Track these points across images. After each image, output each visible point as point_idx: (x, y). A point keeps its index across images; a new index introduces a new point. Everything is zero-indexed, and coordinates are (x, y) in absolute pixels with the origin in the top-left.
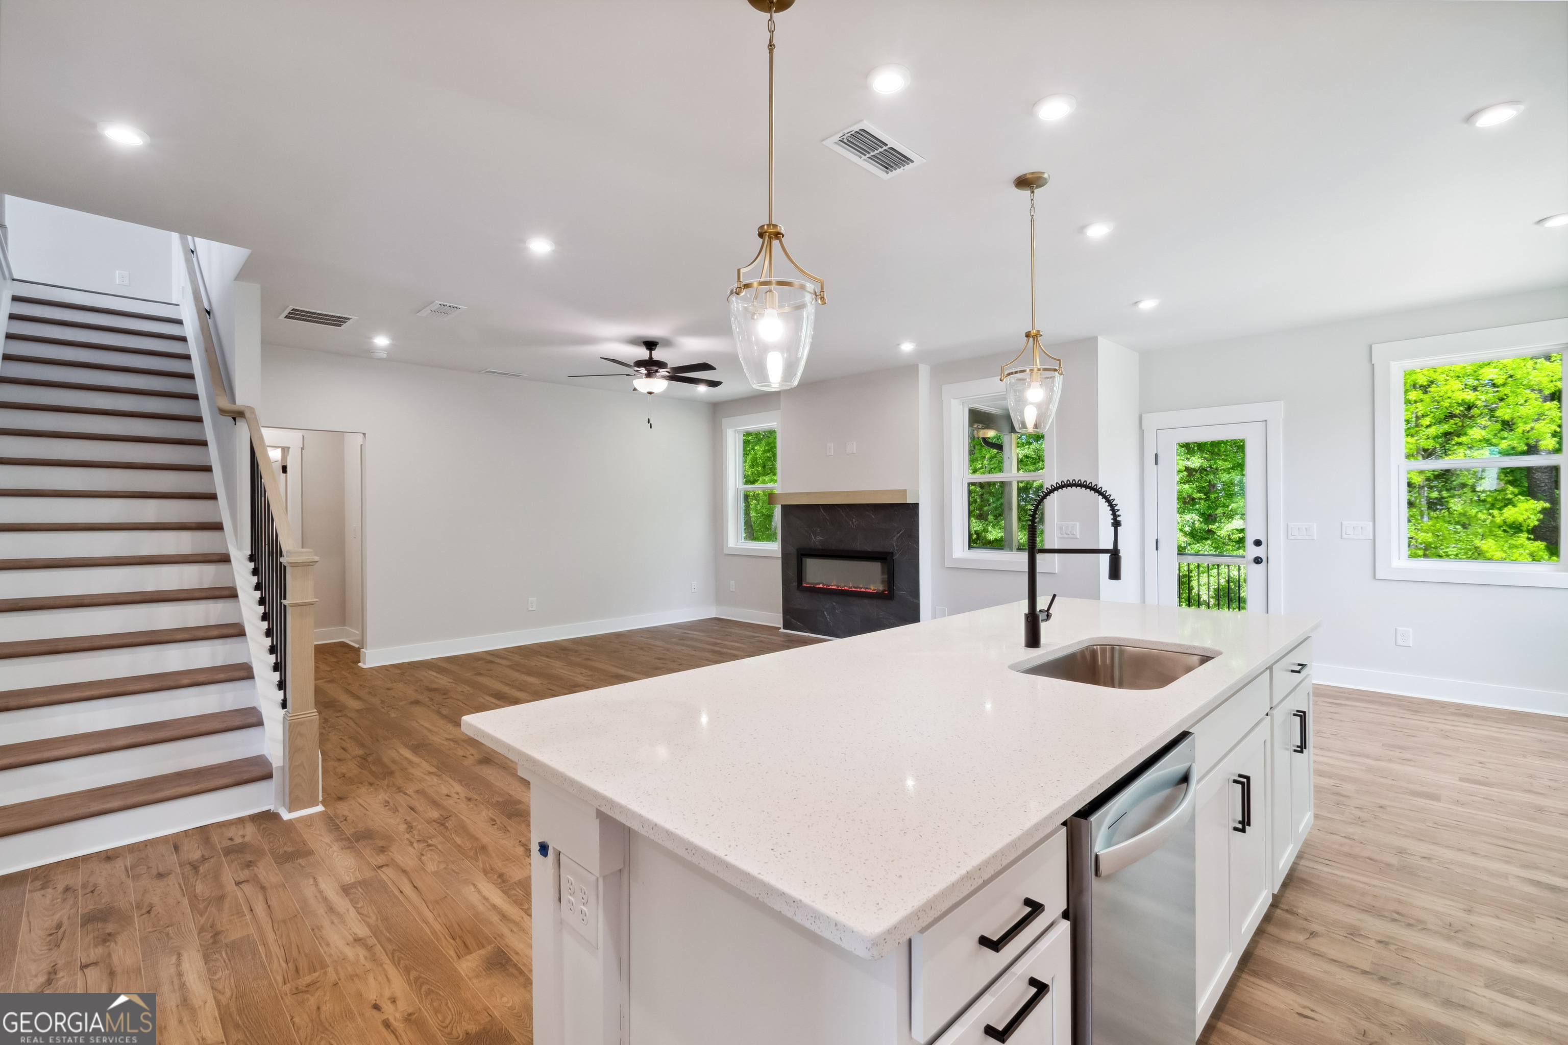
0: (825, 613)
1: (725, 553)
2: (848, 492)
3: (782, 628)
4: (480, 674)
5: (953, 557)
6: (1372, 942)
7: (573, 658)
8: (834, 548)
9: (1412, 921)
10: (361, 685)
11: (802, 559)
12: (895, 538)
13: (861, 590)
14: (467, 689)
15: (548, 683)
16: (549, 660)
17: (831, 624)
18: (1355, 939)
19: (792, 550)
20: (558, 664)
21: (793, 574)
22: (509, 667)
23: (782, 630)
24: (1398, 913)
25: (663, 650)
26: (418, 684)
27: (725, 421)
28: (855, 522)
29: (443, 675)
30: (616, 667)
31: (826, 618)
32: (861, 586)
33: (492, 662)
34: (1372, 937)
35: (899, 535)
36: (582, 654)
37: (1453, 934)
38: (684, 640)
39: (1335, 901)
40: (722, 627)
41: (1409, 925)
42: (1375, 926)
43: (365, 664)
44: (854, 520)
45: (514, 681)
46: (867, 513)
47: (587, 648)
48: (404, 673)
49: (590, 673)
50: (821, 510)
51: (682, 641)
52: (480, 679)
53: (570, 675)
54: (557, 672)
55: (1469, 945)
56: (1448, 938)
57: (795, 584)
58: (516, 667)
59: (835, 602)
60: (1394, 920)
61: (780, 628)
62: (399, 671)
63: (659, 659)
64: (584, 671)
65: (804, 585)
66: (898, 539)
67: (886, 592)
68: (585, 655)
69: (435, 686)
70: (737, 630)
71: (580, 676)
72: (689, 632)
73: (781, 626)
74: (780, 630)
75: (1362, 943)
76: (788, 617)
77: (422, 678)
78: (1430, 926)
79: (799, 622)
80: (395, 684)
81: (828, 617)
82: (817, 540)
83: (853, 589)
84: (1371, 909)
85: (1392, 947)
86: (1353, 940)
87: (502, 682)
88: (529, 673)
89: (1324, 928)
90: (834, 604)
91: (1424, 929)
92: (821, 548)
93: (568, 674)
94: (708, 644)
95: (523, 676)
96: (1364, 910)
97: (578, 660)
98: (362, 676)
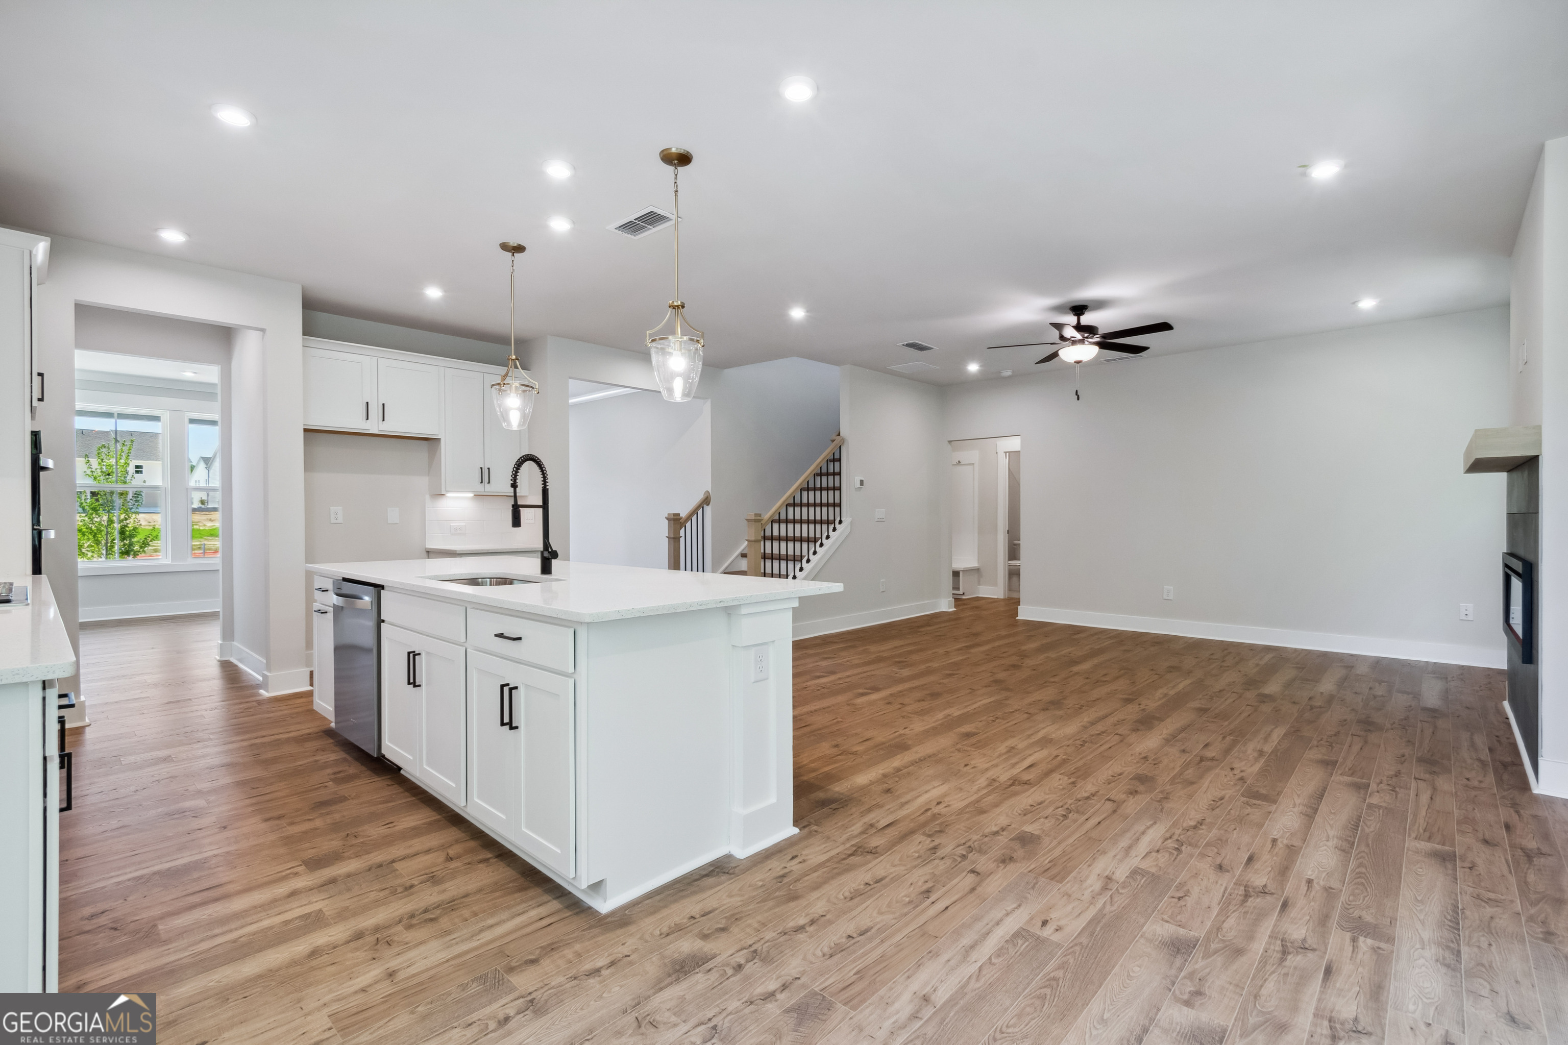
6: (415, 882)
9: (414, 921)
18: (425, 876)
24: (432, 920)
34: (420, 885)
37: (378, 936)
39: (480, 890)
41: (412, 916)
42: (430, 896)
55: (359, 936)
56: (377, 929)
60: (426, 911)
75: (418, 876)
78: (400, 928)
84: (454, 905)
85: (400, 890)
86: (427, 874)
89: (451, 867)
91: (400, 922)
96: (454, 901)
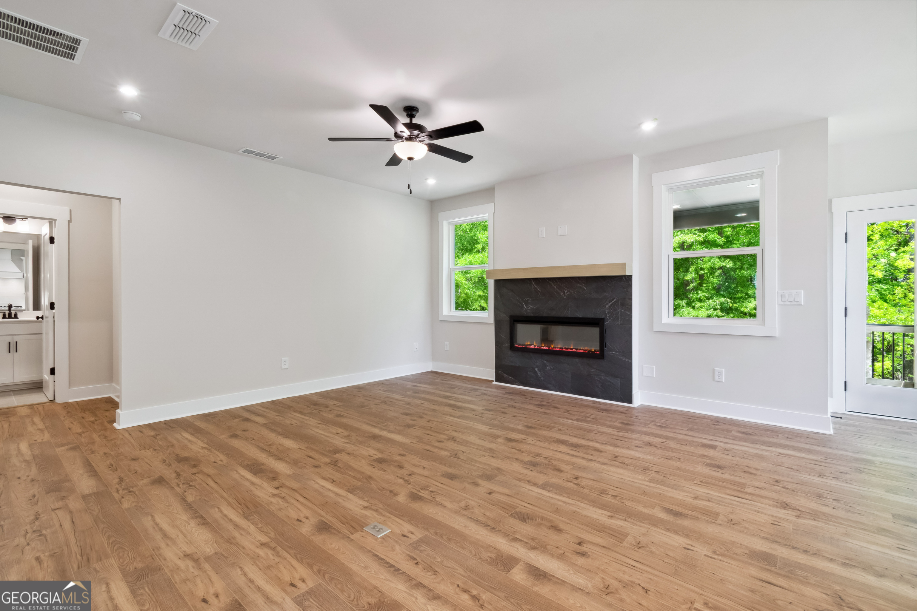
0: (536, 369)
1: (440, 320)
2: (564, 267)
3: (495, 381)
4: (235, 436)
5: (662, 323)
7: (325, 414)
8: (545, 315)
10: (105, 454)
11: (514, 324)
12: (607, 306)
13: (572, 350)
14: (221, 457)
15: (307, 447)
16: (303, 417)
17: (542, 379)
19: (505, 317)
20: (312, 422)
21: (505, 336)
22: (265, 425)
23: (495, 383)
25: (404, 404)
26: (168, 451)
27: (441, 215)
28: (567, 293)
29: (197, 438)
30: (369, 424)
31: (537, 374)
32: (572, 347)
33: (247, 420)
35: (611, 303)
36: (333, 410)
38: (418, 393)
40: (443, 380)
43: (119, 424)
44: (565, 292)
45: (270, 445)
46: (579, 285)
47: (336, 402)
48: (157, 435)
49: (346, 433)
50: (533, 283)
51: (416, 395)
52: (236, 443)
53: (326, 436)
54: (313, 432)
57: (508, 345)
58: (271, 426)
59: (546, 361)
61: (493, 381)
62: (152, 433)
63: (407, 414)
64: (340, 430)
65: (516, 346)
66: (610, 307)
67: (598, 353)
68: (337, 410)
69: (185, 454)
70: (457, 383)
71: (336, 437)
72: (418, 385)
73: (494, 379)
74: (493, 383)
76: (500, 372)
77: (175, 442)
79: (511, 376)
80: (143, 452)
81: (539, 372)
82: (528, 309)
83: (564, 350)
87: (259, 447)
88: (286, 434)
90: (545, 362)
92: (532, 315)
93: (324, 435)
94: (441, 397)
95: (280, 437)
97: (330, 416)
98: (112, 440)
